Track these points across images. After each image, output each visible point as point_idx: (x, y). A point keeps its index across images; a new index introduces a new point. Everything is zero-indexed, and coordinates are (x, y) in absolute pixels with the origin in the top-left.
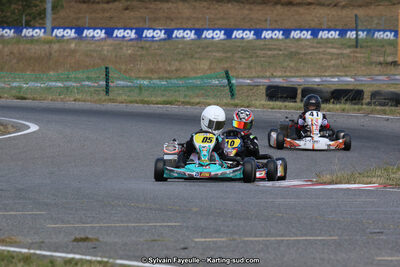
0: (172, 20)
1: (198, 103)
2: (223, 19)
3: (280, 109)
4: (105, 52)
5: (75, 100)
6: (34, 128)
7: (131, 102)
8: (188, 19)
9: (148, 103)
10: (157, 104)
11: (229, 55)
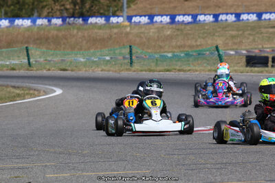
0: (220, 7)
1: (189, 70)
2: (257, 5)
3: (247, 72)
4: (151, 34)
5: (102, 71)
6: (59, 92)
7: (141, 71)
8: (232, 6)
9: (154, 71)
10: (160, 71)
11: (240, 33)
